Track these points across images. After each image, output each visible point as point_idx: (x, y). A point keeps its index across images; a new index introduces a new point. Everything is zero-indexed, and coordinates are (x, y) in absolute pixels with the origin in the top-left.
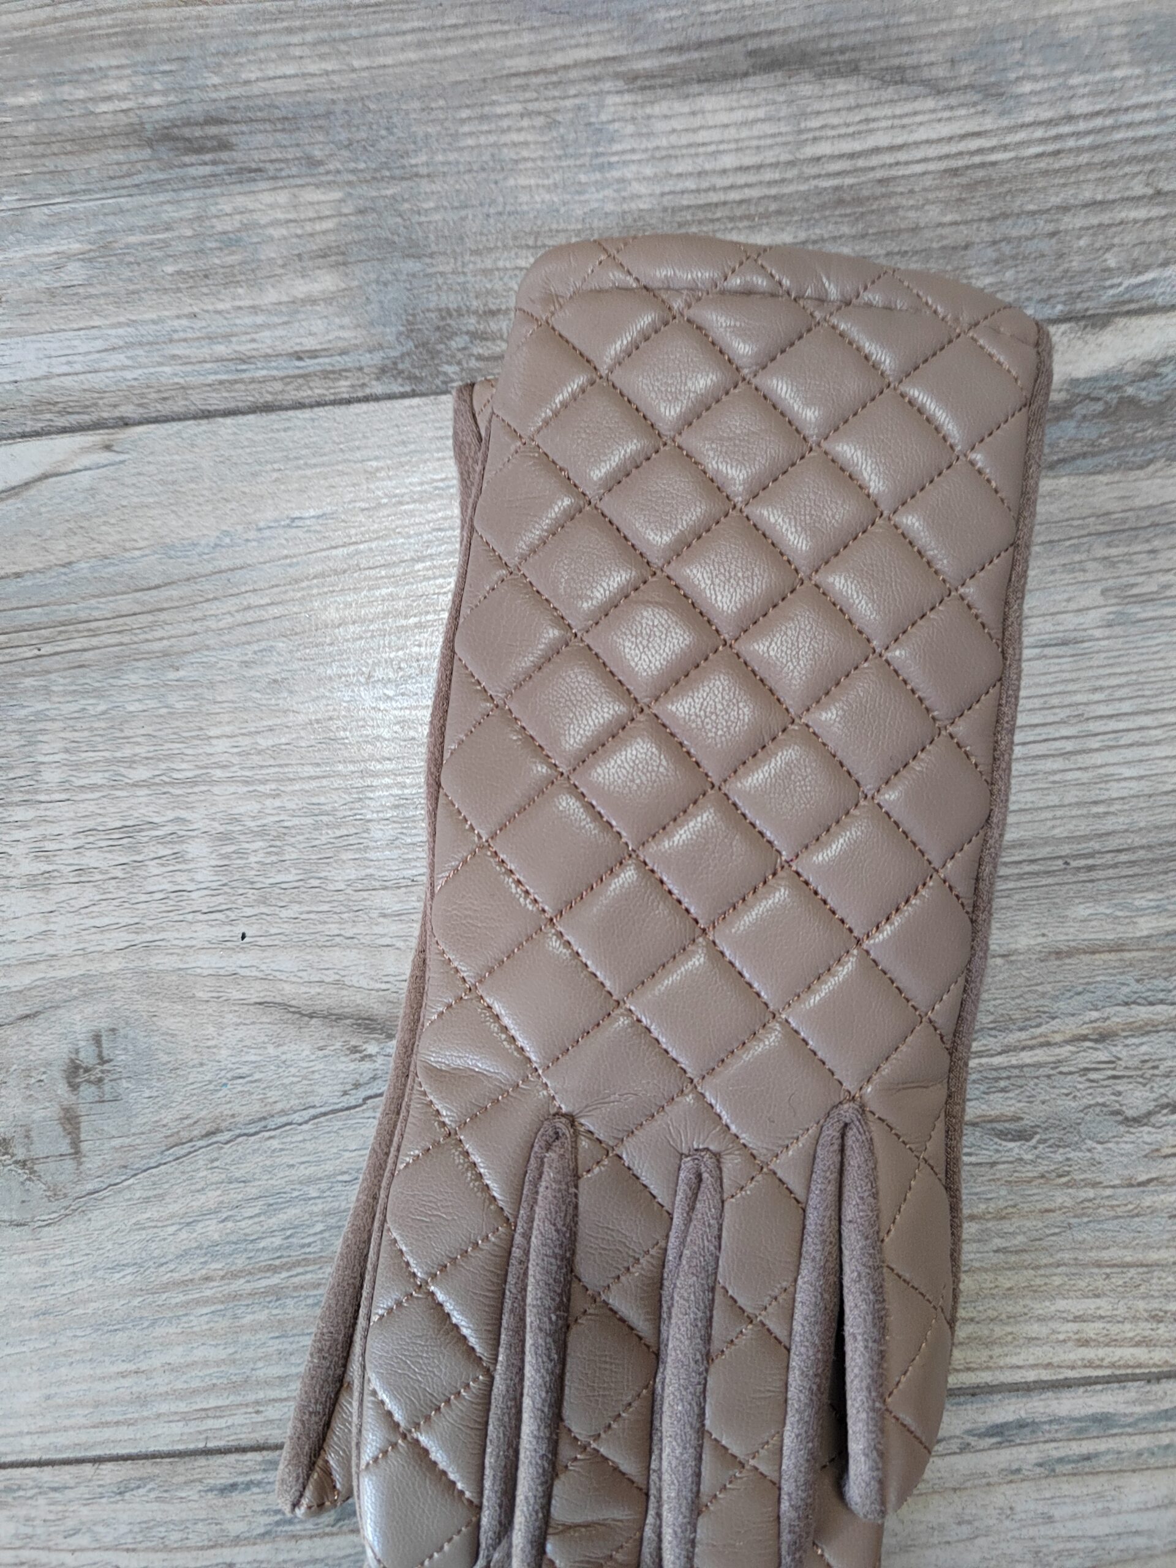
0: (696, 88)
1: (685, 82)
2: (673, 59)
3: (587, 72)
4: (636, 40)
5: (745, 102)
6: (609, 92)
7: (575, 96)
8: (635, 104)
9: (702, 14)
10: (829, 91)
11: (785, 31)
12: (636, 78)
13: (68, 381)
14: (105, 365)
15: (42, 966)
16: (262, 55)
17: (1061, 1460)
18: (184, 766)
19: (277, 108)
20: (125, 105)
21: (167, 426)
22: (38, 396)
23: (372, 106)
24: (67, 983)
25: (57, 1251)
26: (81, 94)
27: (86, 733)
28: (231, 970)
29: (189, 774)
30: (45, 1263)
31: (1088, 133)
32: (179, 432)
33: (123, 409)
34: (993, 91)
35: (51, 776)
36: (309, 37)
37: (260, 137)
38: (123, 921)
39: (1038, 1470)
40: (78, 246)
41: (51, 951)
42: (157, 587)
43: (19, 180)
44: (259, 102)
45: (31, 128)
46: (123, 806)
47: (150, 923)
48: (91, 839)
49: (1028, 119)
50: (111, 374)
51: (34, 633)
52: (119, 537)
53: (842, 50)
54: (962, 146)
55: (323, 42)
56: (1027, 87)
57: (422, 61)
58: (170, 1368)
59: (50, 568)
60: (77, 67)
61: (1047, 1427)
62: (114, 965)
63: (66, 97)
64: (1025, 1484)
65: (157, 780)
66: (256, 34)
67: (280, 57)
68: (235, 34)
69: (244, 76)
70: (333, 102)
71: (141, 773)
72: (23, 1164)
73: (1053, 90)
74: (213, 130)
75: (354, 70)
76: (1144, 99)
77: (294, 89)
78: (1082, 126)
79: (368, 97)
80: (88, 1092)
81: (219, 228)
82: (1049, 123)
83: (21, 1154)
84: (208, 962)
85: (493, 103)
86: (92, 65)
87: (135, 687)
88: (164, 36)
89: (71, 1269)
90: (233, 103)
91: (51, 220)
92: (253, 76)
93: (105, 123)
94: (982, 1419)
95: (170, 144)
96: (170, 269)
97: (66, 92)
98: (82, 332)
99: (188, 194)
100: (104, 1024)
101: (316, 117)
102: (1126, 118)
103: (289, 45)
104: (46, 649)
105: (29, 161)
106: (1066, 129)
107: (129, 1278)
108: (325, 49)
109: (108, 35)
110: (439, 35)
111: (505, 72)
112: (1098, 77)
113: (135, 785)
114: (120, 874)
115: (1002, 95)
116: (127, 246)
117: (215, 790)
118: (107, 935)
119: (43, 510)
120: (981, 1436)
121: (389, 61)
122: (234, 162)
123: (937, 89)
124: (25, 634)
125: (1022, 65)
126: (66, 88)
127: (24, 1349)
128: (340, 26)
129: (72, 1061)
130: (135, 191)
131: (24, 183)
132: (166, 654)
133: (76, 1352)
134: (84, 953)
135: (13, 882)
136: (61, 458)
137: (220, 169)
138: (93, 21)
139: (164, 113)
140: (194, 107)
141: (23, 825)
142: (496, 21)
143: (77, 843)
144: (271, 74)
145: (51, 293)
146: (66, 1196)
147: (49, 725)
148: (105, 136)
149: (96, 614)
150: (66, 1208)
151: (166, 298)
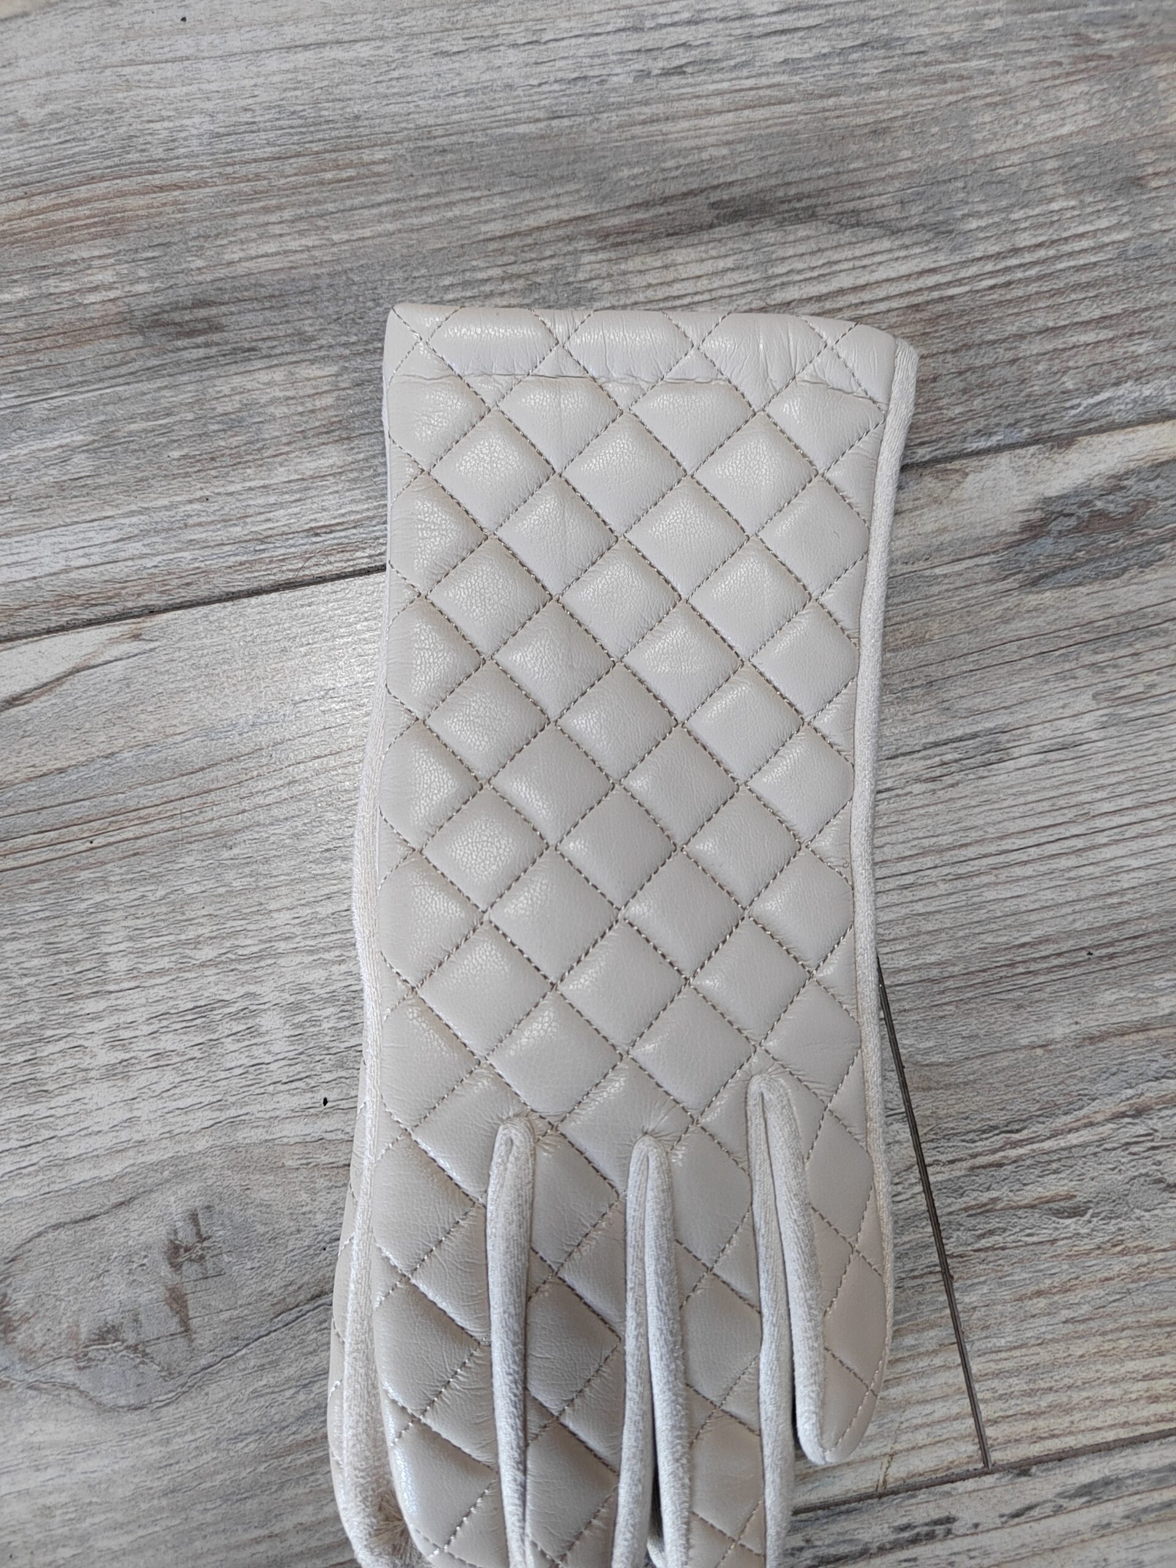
0: (666, 242)
1: (655, 237)
2: (640, 216)
3: (560, 232)
4: (604, 198)
5: (713, 253)
6: (583, 251)
7: (552, 257)
8: (609, 260)
9: (663, 170)
10: (791, 238)
11: (743, 182)
12: (607, 236)
13: (87, 574)
14: (123, 555)
15: (131, 1153)
16: (242, 235)
17: (1145, 1510)
18: (249, 942)
19: (263, 286)
20: (112, 294)
21: (193, 611)
22: (59, 591)
23: (356, 279)
24: (159, 1166)
25: (178, 1429)
26: (67, 286)
27: (148, 920)
28: (317, 1136)
29: (255, 949)
30: (168, 1442)
31: (1034, 264)
32: (206, 616)
33: (147, 597)
34: (943, 229)
35: (119, 965)
36: (287, 214)
37: (250, 316)
38: (206, 1100)
39: (1126, 1522)
40: (81, 437)
41: (138, 1137)
42: (202, 769)
43: (15, 378)
44: (245, 282)
45: (21, 324)
46: (194, 987)
47: (234, 1099)
48: (165, 1023)
49: (978, 255)
50: (130, 563)
51: (85, 827)
52: (157, 724)
53: (799, 198)
54: (920, 283)
55: (301, 218)
56: (974, 224)
57: (400, 231)
58: (301, 1528)
59: (93, 760)
60: (59, 259)
61: (1130, 1482)
62: (201, 1144)
63: (52, 290)
64: (1116, 1536)
65: (223, 958)
66: (235, 215)
67: (261, 236)
68: (213, 217)
69: (227, 257)
70: (318, 277)
71: (207, 953)
72: (135, 1348)
73: (997, 225)
74: (202, 313)
75: (334, 245)
76: (1081, 229)
77: (277, 266)
78: (1028, 258)
79: (351, 270)
80: (191, 1270)
81: (220, 410)
82: (998, 256)
83: (131, 1338)
84: (293, 1130)
85: (474, 269)
86: (74, 257)
87: (191, 870)
88: (144, 223)
89: (194, 1445)
90: (220, 284)
91: (52, 415)
92: (236, 257)
93: (95, 313)
94: (1070, 1481)
95: (161, 330)
96: (176, 454)
97: (51, 285)
98: (96, 524)
99: (185, 378)
100: (198, 1203)
101: (302, 293)
102: (1067, 248)
103: (268, 224)
104: (99, 841)
105: (23, 358)
106: (1014, 261)
107: (252, 1446)
108: (303, 225)
109: (87, 226)
110: (413, 205)
111: (481, 237)
112: (1037, 211)
113: (202, 965)
114: (198, 1055)
115: (951, 232)
116: (131, 434)
117: (282, 961)
118: (191, 1116)
119: (79, 703)
120: (1072, 1497)
121: (367, 232)
122: (227, 343)
123: (892, 230)
124: (75, 828)
125: (967, 203)
126: (51, 281)
127: (157, 1529)
128: (316, 202)
129: (171, 1242)
130: (131, 378)
131: (20, 380)
132: (218, 834)
133: (208, 1525)
134: (171, 1134)
135: (92, 1074)
136: (90, 650)
137: (213, 351)
138: (68, 213)
139: (151, 299)
140: (181, 291)
141: (97, 1017)
142: (466, 189)
143: (151, 1029)
144: (253, 253)
145: (60, 486)
146: (180, 1374)
147: (110, 915)
148: (96, 327)
149: (145, 802)
150: (183, 1386)
151: (175, 483)
